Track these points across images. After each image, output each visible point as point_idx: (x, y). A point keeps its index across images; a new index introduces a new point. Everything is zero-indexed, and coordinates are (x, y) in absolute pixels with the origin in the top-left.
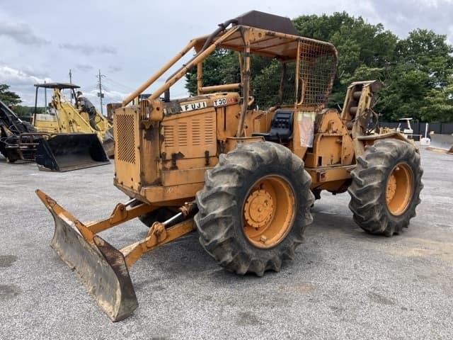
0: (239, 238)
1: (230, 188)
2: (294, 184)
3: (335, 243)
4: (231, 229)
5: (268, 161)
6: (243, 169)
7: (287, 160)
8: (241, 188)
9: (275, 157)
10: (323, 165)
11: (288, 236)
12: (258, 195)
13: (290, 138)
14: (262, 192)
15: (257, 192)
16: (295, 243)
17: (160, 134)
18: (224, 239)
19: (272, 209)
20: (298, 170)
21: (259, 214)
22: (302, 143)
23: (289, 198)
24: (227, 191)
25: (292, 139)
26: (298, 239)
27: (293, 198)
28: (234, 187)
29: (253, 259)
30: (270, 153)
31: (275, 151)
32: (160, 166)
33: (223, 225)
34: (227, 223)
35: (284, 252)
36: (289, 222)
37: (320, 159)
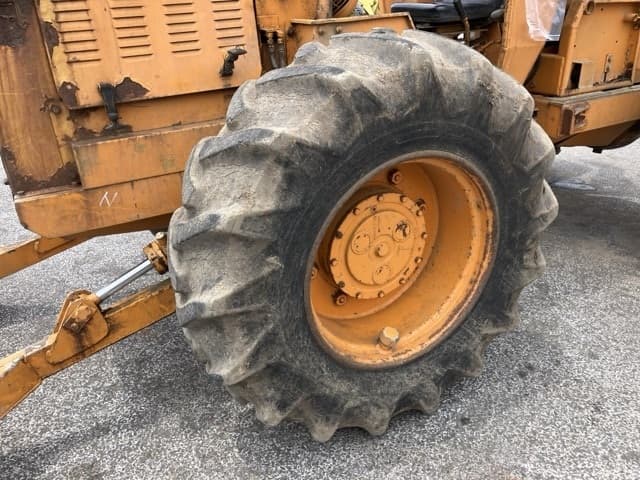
0: (301, 362)
1: (248, 219)
2: (494, 172)
3: (596, 289)
4: (269, 341)
5: (401, 107)
6: (300, 145)
7: (474, 96)
8: (294, 211)
9: (429, 89)
10: (582, 87)
11: (465, 320)
12: (374, 210)
13: (496, 13)
14: (391, 198)
15: (372, 201)
16: (484, 337)
17: (38, 20)
18: (242, 374)
19: (422, 243)
20: (512, 128)
21: (377, 263)
22: (532, 29)
23: (475, 212)
24: (237, 230)
25: (501, 19)
26: (495, 324)
27: (490, 214)
28: (268, 214)
29: (351, 404)
30: (408, 77)
31: (431, 67)
32: (66, 127)
33: (239, 333)
34: (250, 329)
35: (452, 366)
36: (473, 282)
37: (577, 69)
